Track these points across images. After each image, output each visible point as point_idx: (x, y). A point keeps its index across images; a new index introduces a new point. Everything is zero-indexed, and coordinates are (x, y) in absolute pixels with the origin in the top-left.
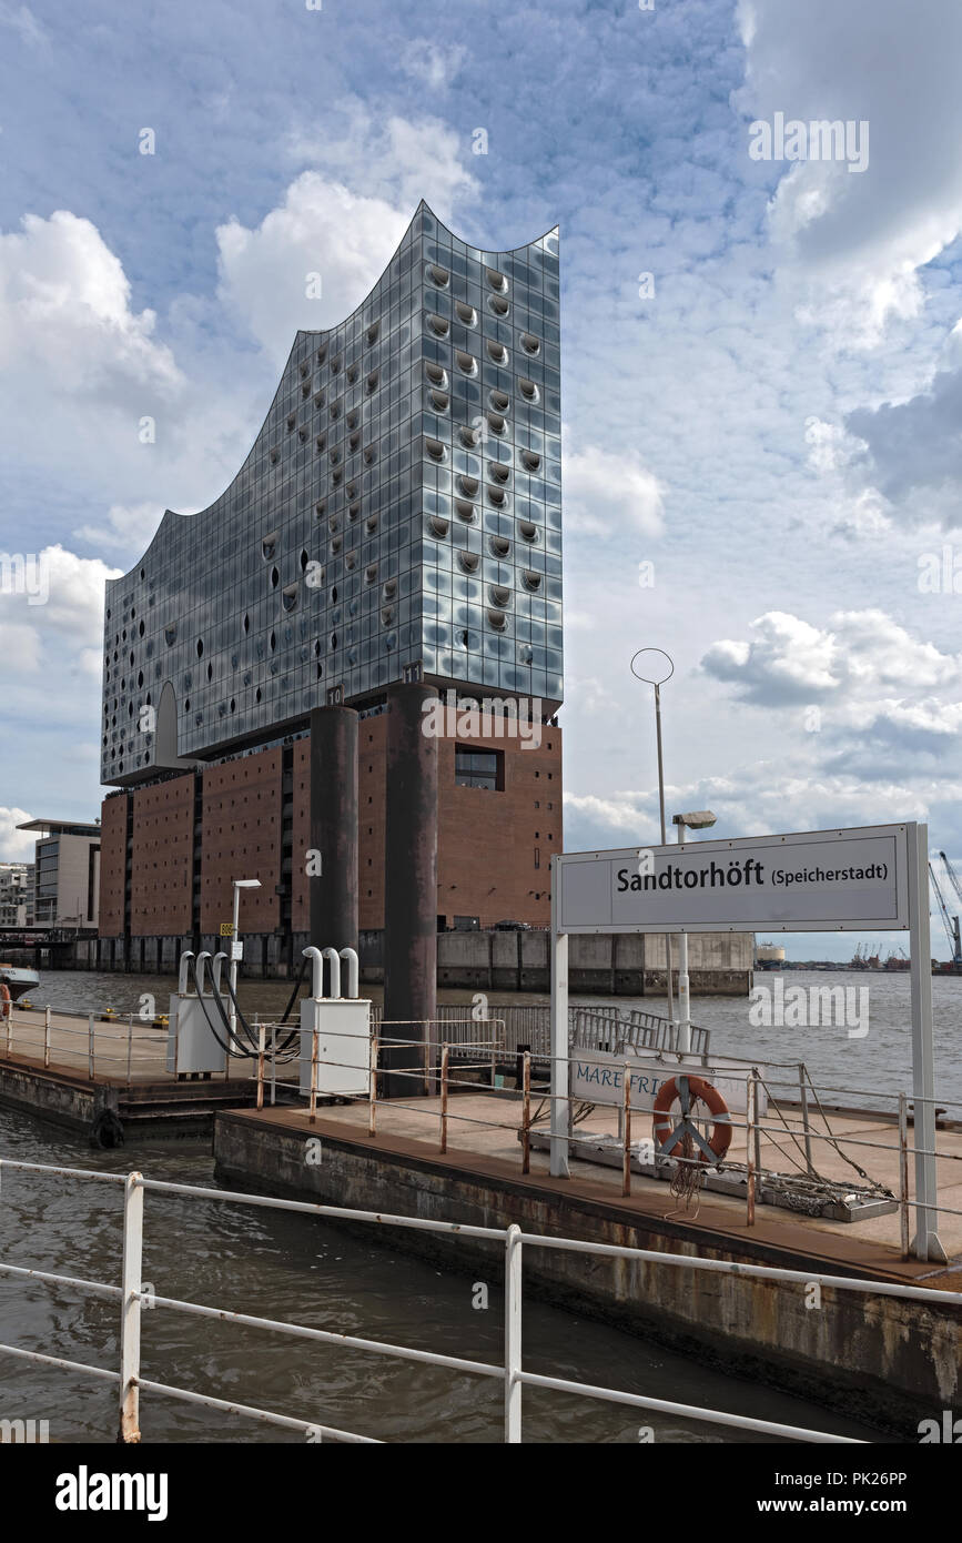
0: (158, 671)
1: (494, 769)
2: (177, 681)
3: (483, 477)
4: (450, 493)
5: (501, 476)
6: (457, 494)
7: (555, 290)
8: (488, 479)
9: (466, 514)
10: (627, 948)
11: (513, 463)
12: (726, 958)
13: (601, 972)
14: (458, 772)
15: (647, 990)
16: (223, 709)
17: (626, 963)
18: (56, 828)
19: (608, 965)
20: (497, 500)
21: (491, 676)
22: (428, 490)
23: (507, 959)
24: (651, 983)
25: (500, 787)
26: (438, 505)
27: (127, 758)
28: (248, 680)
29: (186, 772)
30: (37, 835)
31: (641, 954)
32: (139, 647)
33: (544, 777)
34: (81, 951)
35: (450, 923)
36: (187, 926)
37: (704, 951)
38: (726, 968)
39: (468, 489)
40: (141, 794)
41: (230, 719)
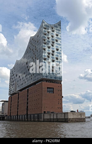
0: (15, 80)
1: (53, 90)
2: (17, 81)
3: (51, 52)
4: (46, 54)
5: (53, 52)
6: (47, 54)
7: (60, 28)
8: (52, 52)
9: (49, 57)
10: (66, 115)
11: (55, 50)
12: (81, 116)
13: (63, 119)
14: (47, 91)
15: (69, 121)
16: (21, 85)
17: (66, 117)
18: (5, 101)
19: (64, 118)
20: (53, 55)
21: (52, 78)
22: (44, 54)
23: (52, 117)
24: (69, 120)
25: (53, 93)
26: (45, 56)
27: (11, 92)
28: (24, 80)
29: (17, 93)
30: (2, 102)
31: (68, 116)
32: (13, 77)
33: (59, 91)
34: (6, 118)
35: (46, 112)
36: (17, 114)
37: (78, 115)
38: (81, 118)
39: (49, 54)
40: (12, 96)
41: (22, 86)
